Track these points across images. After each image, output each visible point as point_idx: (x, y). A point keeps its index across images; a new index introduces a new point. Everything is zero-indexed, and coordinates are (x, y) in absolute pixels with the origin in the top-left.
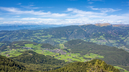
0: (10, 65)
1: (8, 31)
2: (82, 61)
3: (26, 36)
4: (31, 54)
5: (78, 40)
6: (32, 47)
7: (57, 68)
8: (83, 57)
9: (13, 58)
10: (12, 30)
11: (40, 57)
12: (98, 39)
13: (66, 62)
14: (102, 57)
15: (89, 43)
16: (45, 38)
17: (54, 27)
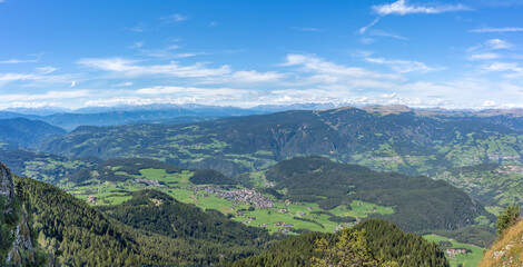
0: (95, 231)
1: (97, 129)
2: (325, 231)
3: (146, 142)
4: (159, 203)
5: (312, 157)
6: (162, 180)
7: (242, 255)
8: (328, 214)
9: (104, 209)
10: (107, 124)
11: (184, 216)
12: (374, 155)
13: (271, 233)
14: (389, 211)
15: (347, 168)
16: (205, 152)
17: (233, 115)
